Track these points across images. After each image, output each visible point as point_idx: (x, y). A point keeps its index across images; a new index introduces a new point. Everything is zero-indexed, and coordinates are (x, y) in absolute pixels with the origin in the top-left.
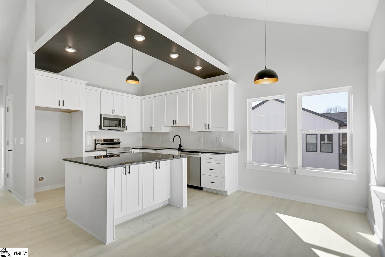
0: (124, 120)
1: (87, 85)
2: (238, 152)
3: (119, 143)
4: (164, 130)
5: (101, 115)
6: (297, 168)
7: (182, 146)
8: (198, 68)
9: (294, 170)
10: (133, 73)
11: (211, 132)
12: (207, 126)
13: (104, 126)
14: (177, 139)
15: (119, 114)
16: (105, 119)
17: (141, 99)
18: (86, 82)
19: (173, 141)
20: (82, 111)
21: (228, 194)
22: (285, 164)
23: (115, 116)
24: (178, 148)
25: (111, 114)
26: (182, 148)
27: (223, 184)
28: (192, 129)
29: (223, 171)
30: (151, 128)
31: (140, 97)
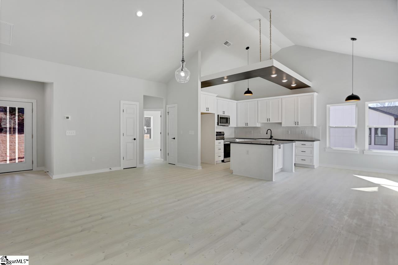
0: (229, 118)
1: (217, 97)
2: (319, 140)
3: (223, 135)
4: (258, 125)
5: (218, 115)
6: (365, 150)
7: (273, 137)
8: (294, 85)
9: (363, 152)
10: (248, 89)
11: (299, 127)
12: (296, 123)
13: (220, 123)
14: (269, 131)
15: (226, 115)
16: (221, 118)
17: (237, 103)
18: (216, 95)
19: (267, 133)
20: (214, 114)
21: (315, 167)
22: (355, 148)
23: (225, 116)
24: (269, 138)
25: (222, 114)
26: (272, 138)
27: (312, 160)
28: (283, 125)
29: (312, 152)
30: (247, 124)
31: (236, 101)
